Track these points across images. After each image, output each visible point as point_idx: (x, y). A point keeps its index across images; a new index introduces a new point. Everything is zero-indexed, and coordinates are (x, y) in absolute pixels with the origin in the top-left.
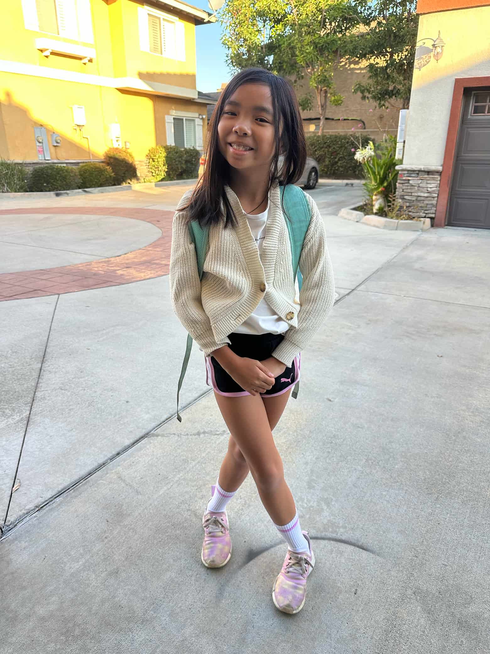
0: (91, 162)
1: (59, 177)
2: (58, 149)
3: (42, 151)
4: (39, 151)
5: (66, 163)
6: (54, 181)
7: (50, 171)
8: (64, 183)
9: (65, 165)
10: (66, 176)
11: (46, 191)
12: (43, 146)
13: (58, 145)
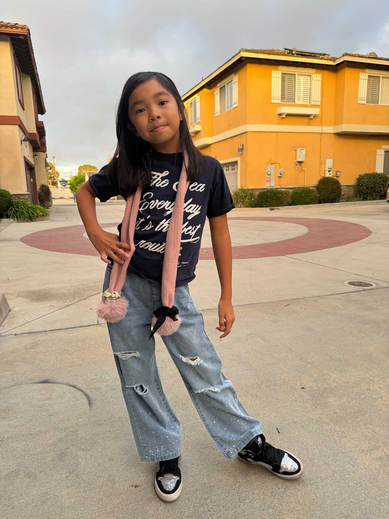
0: (305, 187)
1: (275, 197)
2: (281, 178)
3: (269, 181)
4: (267, 181)
5: (286, 188)
6: (271, 200)
7: (269, 193)
8: (278, 201)
9: (284, 190)
10: (280, 197)
11: (264, 207)
12: (270, 177)
13: (281, 176)
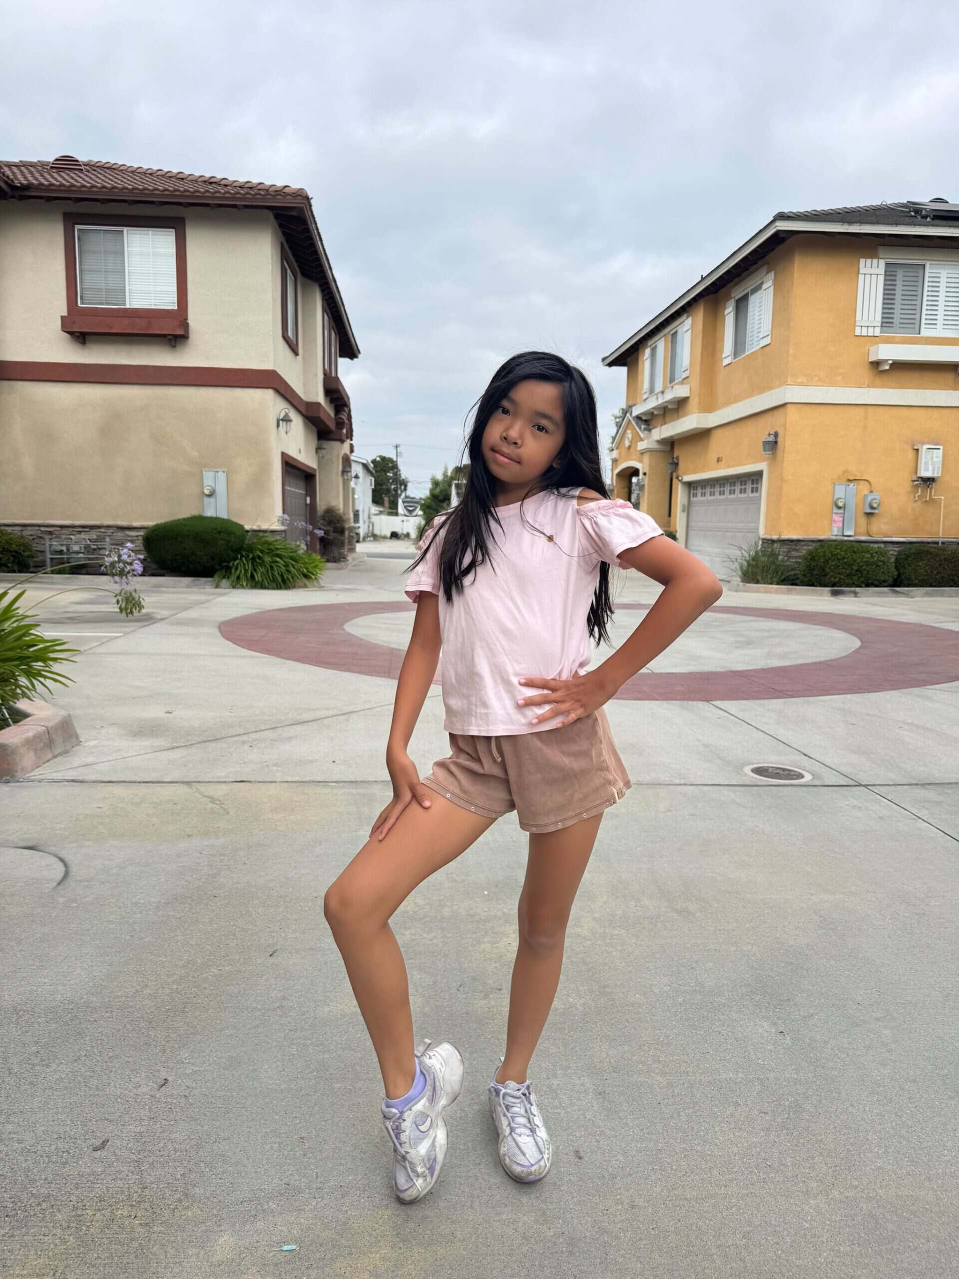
0: (938, 542)
2: (874, 519)
3: (840, 522)
4: (835, 522)
5: (885, 542)
9: (882, 546)
11: (818, 586)
12: (844, 514)
13: (876, 511)
